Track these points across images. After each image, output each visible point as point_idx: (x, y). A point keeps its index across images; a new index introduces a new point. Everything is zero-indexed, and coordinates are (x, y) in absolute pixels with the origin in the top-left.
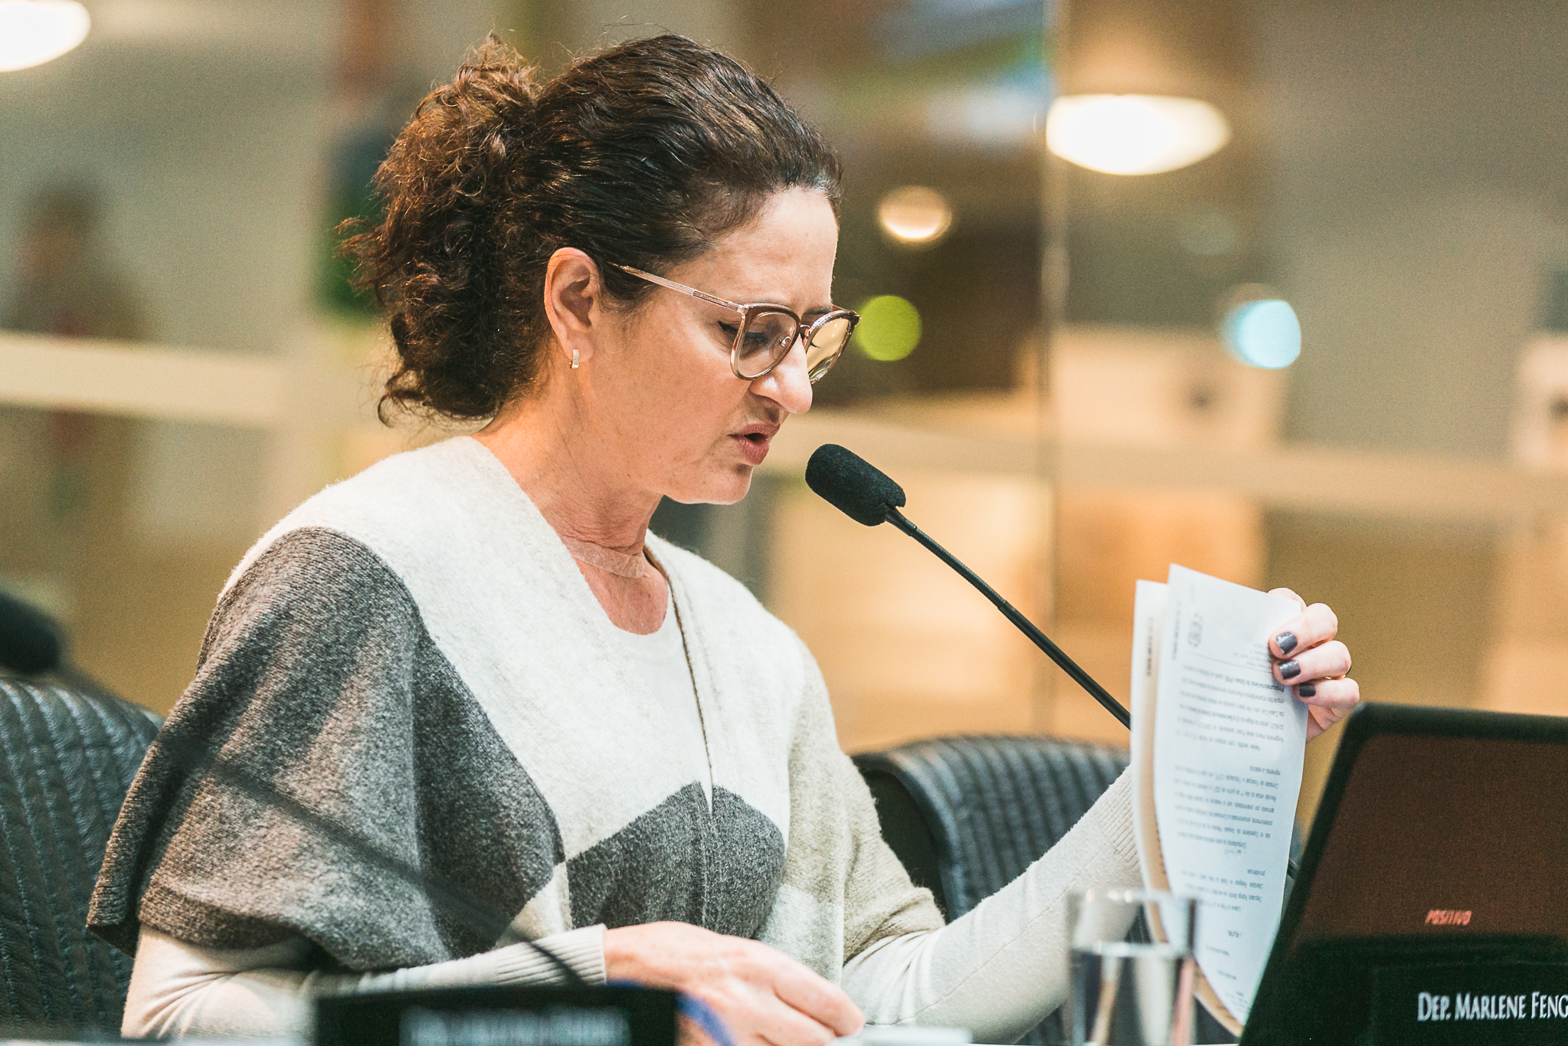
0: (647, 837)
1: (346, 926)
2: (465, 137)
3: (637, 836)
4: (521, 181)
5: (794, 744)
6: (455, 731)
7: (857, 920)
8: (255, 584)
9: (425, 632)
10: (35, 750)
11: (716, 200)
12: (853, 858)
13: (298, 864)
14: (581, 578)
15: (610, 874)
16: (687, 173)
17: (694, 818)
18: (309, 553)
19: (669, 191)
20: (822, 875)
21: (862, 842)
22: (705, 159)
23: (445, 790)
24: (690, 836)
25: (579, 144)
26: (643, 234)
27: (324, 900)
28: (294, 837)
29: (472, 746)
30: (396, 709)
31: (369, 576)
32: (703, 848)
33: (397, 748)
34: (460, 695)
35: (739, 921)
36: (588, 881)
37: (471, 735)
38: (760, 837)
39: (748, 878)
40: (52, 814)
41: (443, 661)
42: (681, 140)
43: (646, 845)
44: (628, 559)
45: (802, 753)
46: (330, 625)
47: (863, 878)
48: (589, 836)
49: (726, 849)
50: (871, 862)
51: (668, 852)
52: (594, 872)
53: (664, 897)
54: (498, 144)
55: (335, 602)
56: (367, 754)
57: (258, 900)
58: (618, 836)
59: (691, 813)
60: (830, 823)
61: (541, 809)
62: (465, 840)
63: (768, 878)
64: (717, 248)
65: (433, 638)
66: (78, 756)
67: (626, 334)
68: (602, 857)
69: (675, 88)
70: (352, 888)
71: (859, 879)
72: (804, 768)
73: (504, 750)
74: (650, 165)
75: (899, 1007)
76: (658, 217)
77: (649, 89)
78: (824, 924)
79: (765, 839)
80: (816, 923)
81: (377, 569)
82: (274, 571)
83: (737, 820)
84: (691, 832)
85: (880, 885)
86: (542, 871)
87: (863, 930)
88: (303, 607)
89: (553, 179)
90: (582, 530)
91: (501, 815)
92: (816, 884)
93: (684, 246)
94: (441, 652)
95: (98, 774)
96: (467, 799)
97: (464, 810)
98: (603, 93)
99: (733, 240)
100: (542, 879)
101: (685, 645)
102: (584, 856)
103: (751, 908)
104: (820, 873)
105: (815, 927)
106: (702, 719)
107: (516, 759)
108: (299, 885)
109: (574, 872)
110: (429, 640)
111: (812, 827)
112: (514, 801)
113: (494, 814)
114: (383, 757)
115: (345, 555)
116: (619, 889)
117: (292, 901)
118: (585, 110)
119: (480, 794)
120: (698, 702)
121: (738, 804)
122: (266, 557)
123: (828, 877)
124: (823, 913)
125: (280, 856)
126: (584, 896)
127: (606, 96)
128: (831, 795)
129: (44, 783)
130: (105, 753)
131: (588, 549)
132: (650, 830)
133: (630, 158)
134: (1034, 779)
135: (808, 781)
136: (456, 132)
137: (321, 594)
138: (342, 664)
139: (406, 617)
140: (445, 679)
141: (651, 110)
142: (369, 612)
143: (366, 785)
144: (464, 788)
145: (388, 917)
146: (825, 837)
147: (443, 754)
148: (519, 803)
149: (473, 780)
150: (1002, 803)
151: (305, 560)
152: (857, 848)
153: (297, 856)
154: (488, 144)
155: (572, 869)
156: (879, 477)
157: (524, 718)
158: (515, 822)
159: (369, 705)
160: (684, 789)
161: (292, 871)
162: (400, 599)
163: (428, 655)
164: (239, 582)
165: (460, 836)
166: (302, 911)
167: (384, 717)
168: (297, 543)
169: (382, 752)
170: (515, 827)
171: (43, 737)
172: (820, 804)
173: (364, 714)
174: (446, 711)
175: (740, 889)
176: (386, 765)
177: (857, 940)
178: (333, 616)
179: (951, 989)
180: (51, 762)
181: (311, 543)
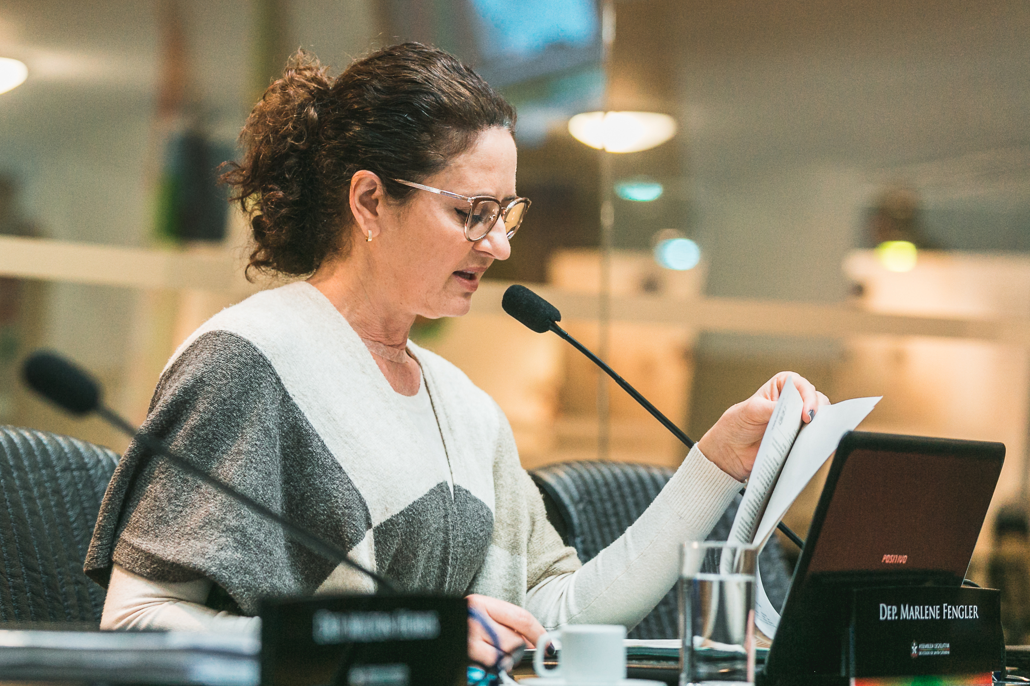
0: (419, 513)
1: (230, 569)
2: (294, 109)
3: (414, 513)
4: (330, 132)
5: (495, 462)
6: (304, 452)
7: (534, 566)
8: (183, 365)
9: (286, 392)
10: (44, 472)
11: (450, 136)
12: (531, 529)
13: (202, 532)
14: (374, 362)
15: (398, 536)
16: (432, 122)
17: (445, 503)
18: (215, 346)
19: (422, 133)
20: (513, 539)
21: (536, 520)
22: (442, 114)
23: (299, 486)
24: (443, 513)
25: (366, 109)
26: (407, 159)
27: (217, 554)
28: (201, 515)
29: (315, 461)
30: (264, 439)
31: (251, 359)
32: (449, 520)
33: (264, 462)
34: (307, 430)
35: (469, 564)
36: (386, 540)
37: (314, 454)
38: (481, 515)
39: (474, 539)
40: (54, 509)
41: (297, 410)
42: (427, 103)
43: (419, 518)
44: (398, 352)
45: (500, 467)
46: (227, 387)
47: (537, 541)
48: (386, 513)
49: (462, 521)
50: (542, 532)
51: (431, 522)
52: (389, 534)
53: (429, 549)
54: (313, 113)
55: (230, 374)
56: (246, 466)
57: (178, 553)
58: (403, 513)
59: (442, 499)
60: (517, 509)
61: (357, 497)
62: (310, 516)
63: (486, 539)
64: (452, 164)
65: (291, 396)
66: (68, 475)
67: (399, 219)
68: (393, 526)
69: (420, 72)
70: (234, 547)
71: (535, 541)
72: (501, 476)
73: (334, 462)
74: (410, 119)
75: (558, 617)
76: (417, 149)
77: (405, 74)
78: (515, 568)
79: (484, 516)
80: (510, 567)
81: (256, 355)
82: (195, 357)
83: (468, 505)
84: (443, 510)
85: (547, 545)
86: (357, 534)
87: (538, 572)
88: (211, 376)
89: (351, 130)
90: (373, 335)
91: (332, 501)
92: (510, 544)
93: (433, 165)
94: (296, 404)
95: (80, 486)
96: (312, 492)
97: (310, 499)
98: (377, 78)
99: (461, 159)
100: (356, 539)
101: (432, 403)
102: (383, 525)
103: (476, 556)
104: (512, 538)
105: (510, 570)
106: (445, 446)
107: (342, 468)
108: (202, 544)
109: (377, 534)
110: (289, 397)
111: (506, 511)
112: (340, 493)
113: (328, 501)
114: (255, 468)
115: (237, 346)
116: (403, 544)
117: (198, 554)
118: (367, 89)
119: (320, 489)
120: (442, 436)
121: (468, 495)
122: (189, 349)
123: (517, 540)
124: (514, 562)
125: (192, 527)
126: (383, 549)
127: (379, 80)
128: (517, 492)
129: (49, 491)
130: (84, 473)
131: (377, 346)
132: (421, 509)
133: (398, 115)
134: (619, 487)
135: (504, 484)
136: (288, 107)
137: (222, 369)
138: (233, 411)
139: (272, 384)
140: (298, 421)
141: (407, 87)
142: (250, 381)
143: (244, 486)
144: (310, 485)
145: (256, 564)
146: (515, 517)
147: (298, 466)
148: (343, 494)
149: (316, 481)
150: (602, 500)
151: (212, 350)
152: (533, 523)
153: (202, 527)
154: (307, 113)
155: (376, 533)
156: (545, 304)
157: (346, 443)
158: (341, 506)
159: (248, 437)
160: (438, 485)
161: (199, 536)
162: (269, 374)
163: (288, 406)
164: (173, 365)
165: (307, 514)
166: (203, 560)
167: (256, 444)
168: (208, 340)
169: (254, 465)
170: (341, 509)
171: (48, 464)
172: (511, 497)
173: (244, 443)
174: (299, 439)
175: (470, 545)
176: (257, 473)
177: (535, 577)
178: (229, 382)
179: (587, 605)
180: (54, 479)
181: (216, 340)
